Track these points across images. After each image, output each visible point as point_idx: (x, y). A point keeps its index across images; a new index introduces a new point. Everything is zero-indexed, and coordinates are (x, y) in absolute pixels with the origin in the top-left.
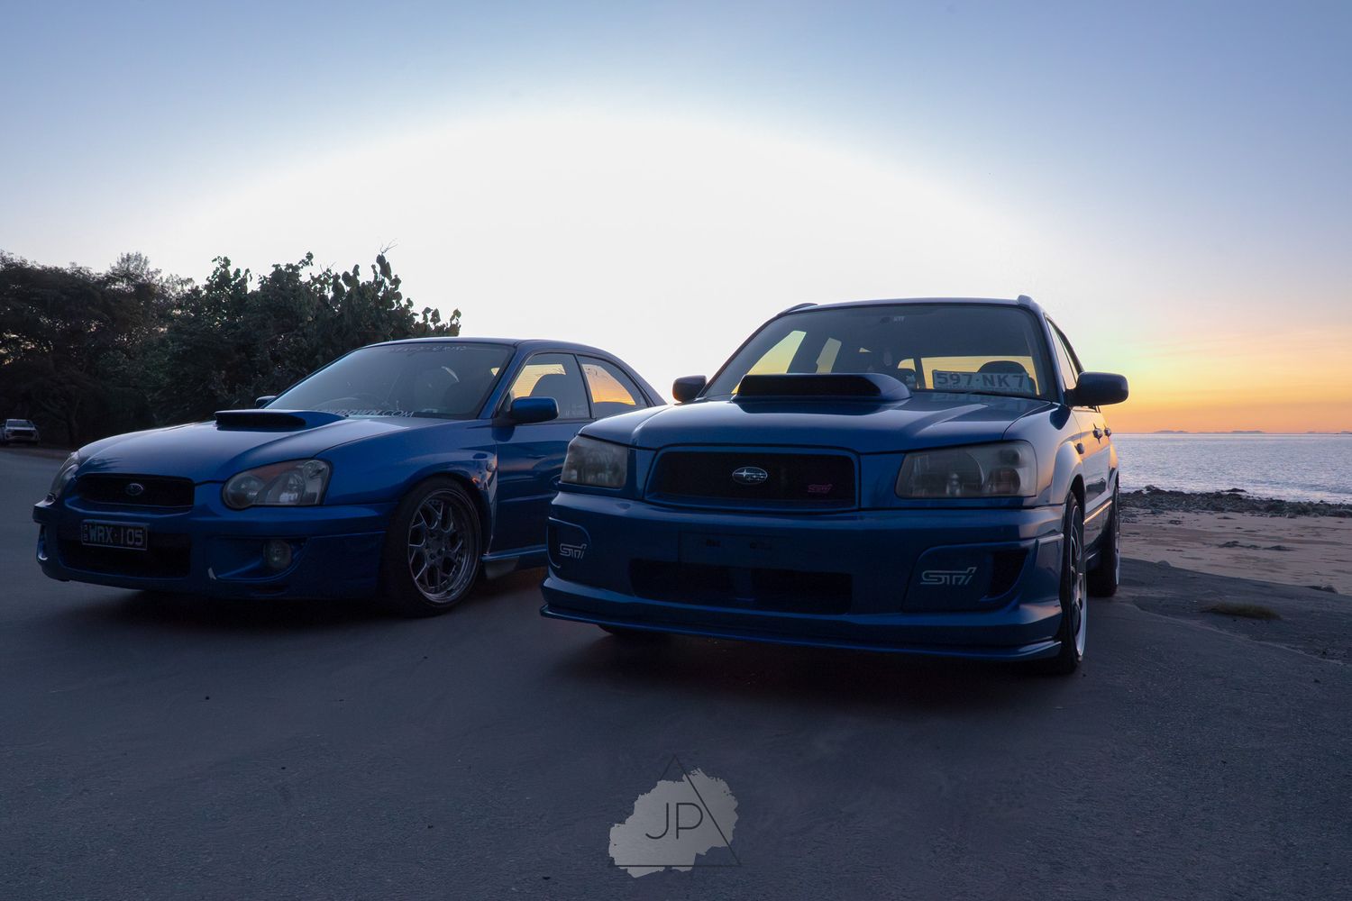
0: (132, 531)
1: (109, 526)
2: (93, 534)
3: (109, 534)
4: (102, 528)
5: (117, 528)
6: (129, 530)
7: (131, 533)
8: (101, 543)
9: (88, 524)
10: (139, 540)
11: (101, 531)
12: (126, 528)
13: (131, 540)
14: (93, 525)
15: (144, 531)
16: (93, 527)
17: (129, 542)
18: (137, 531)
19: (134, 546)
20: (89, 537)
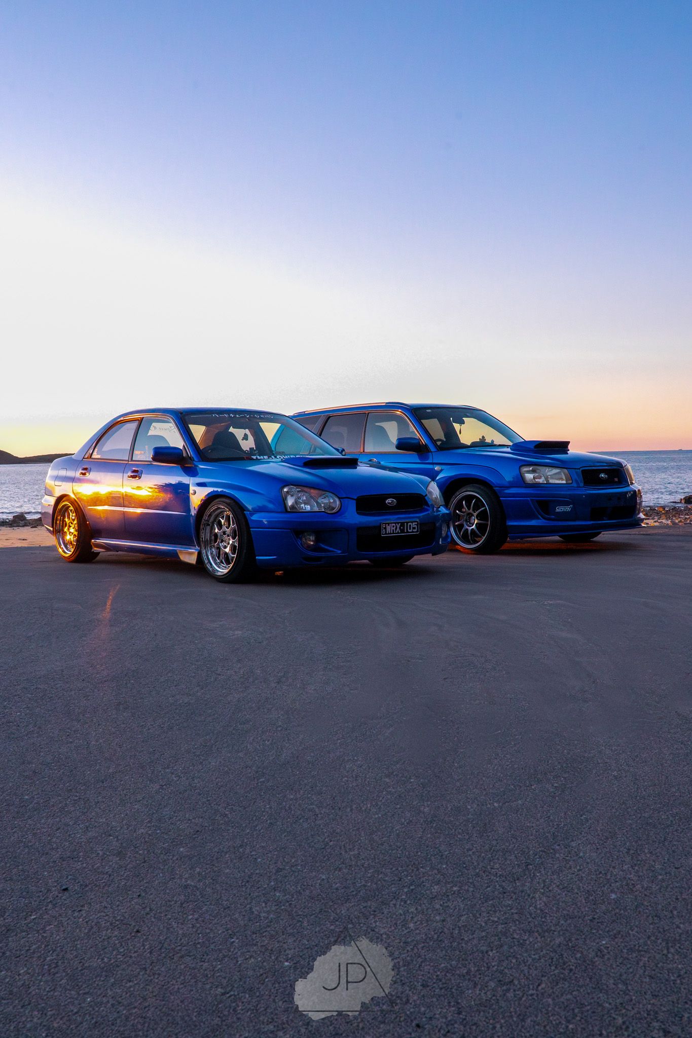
0: (411, 524)
1: (398, 523)
2: (388, 529)
3: (398, 526)
4: (394, 524)
5: (402, 524)
6: (409, 524)
7: (410, 525)
8: (393, 533)
9: (386, 524)
10: (414, 528)
11: (393, 526)
12: (407, 523)
13: (410, 529)
14: (389, 524)
15: (417, 525)
16: (389, 525)
17: (409, 530)
18: (414, 523)
19: (413, 532)
20: (386, 531)
